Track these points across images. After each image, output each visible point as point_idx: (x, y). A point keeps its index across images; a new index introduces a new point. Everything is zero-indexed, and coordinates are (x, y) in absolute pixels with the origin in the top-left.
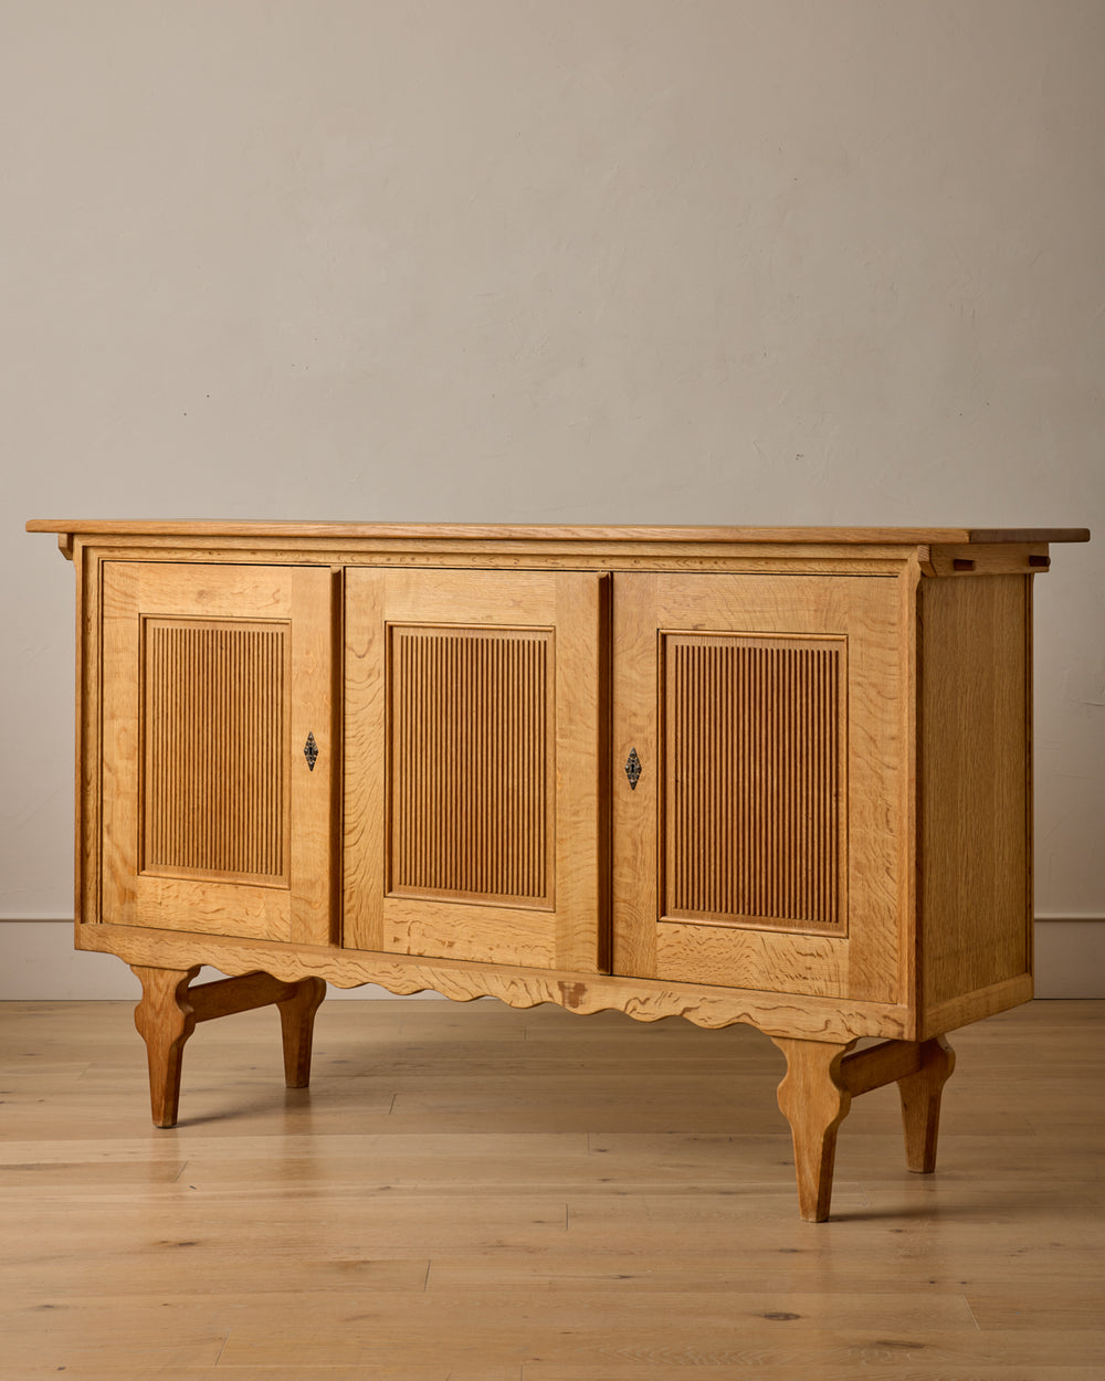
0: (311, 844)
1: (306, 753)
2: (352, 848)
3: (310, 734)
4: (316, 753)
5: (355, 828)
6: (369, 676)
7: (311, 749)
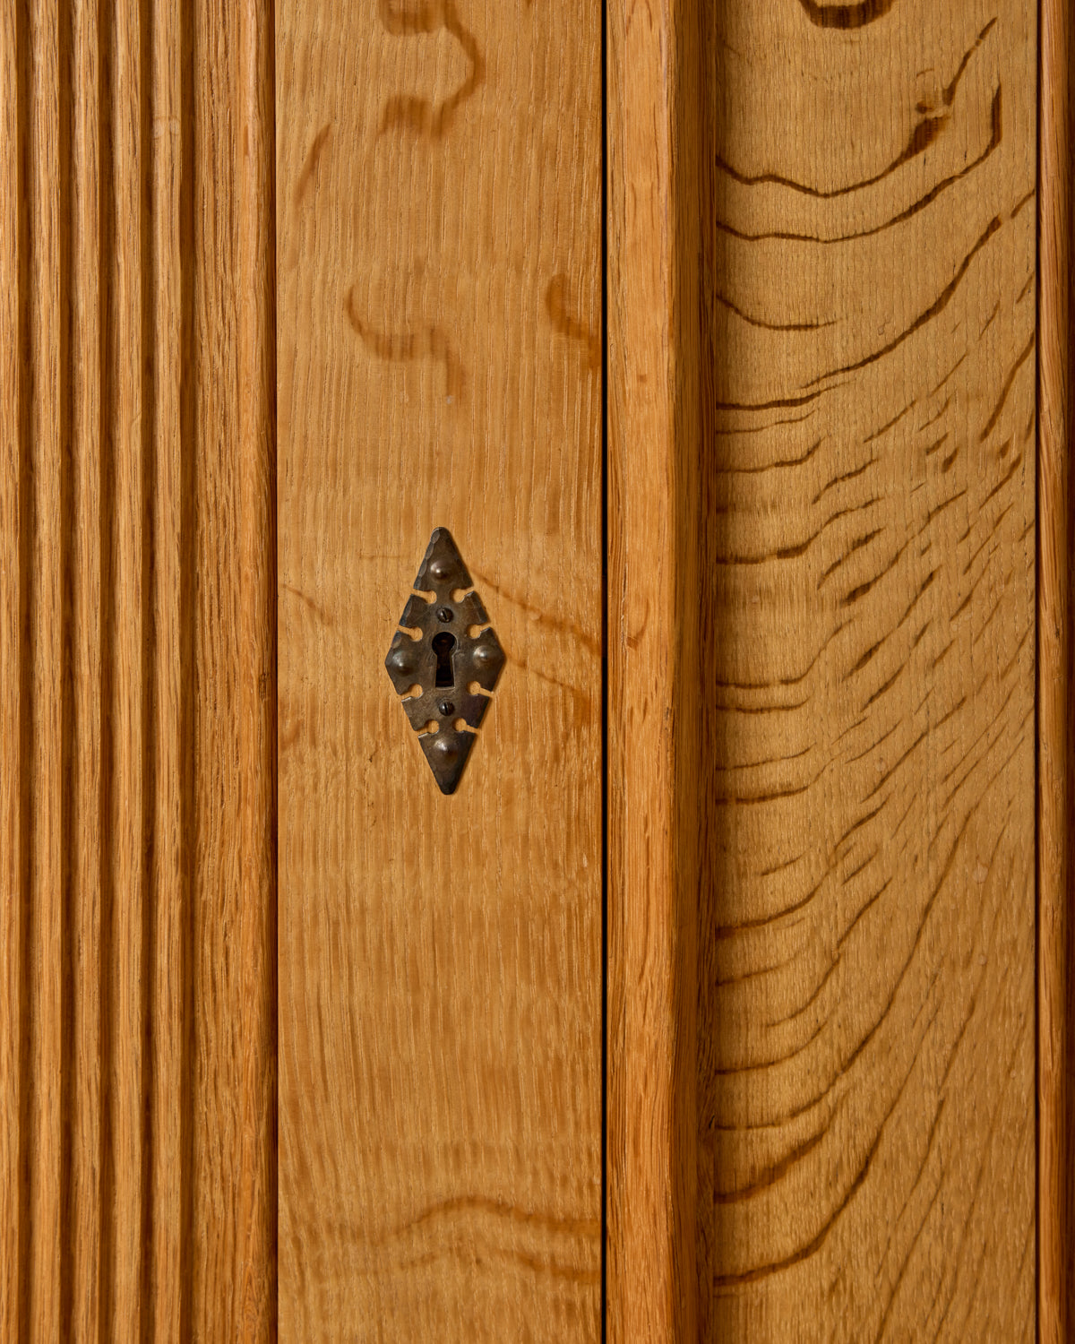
0: (448, 1278)
1: (403, 676)
2: (778, 1284)
3: (444, 544)
4: (492, 670)
5: (800, 1151)
6: (922, 136)
7: (443, 643)
